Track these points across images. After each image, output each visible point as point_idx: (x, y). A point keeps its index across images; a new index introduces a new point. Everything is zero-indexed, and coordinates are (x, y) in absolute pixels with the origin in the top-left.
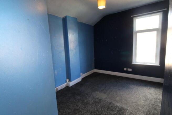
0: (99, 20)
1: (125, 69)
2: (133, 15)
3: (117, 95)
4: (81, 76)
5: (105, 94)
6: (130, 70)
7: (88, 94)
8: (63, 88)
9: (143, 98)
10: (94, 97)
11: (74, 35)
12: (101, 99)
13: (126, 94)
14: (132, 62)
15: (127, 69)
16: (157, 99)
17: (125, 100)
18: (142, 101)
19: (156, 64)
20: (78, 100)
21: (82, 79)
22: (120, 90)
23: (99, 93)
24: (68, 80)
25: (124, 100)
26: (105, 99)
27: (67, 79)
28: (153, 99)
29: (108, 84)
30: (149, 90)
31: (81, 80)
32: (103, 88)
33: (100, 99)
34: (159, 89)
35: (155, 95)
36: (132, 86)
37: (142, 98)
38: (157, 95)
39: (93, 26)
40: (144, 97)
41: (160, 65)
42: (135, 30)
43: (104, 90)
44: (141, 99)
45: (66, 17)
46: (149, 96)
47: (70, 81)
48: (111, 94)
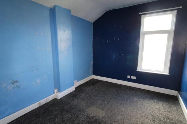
0: (100, 16)
1: (129, 77)
2: (141, 12)
3: (118, 112)
4: (75, 85)
5: (103, 110)
6: (134, 78)
7: (80, 111)
8: (48, 102)
9: (150, 117)
10: (88, 115)
11: (66, 32)
12: (97, 119)
13: (129, 110)
14: (137, 69)
15: (131, 77)
16: (166, 118)
17: (128, 120)
18: (149, 121)
19: (164, 73)
20: (66, 121)
21: (76, 88)
22: (121, 104)
23: (95, 108)
24: (56, 91)
25: (126, 121)
26: (102, 118)
27: (55, 88)
28: (162, 118)
29: (108, 96)
30: (156, 104)
31: (74, 89)
32: (101, 102)
33: (95, 119)
34: (167, 103)
35: (164, 112)
36: (136, 99)
37: (148, 116)
38: (166, 112)
39: (93, 22)
40: (151, 115)
41: (169, 73)
42: (143, 30)
43: (102, 104)
44: (148, 119)
45: (55, 7)
46: (157, 113)
47: (59, 91)
48: (110, 110)
